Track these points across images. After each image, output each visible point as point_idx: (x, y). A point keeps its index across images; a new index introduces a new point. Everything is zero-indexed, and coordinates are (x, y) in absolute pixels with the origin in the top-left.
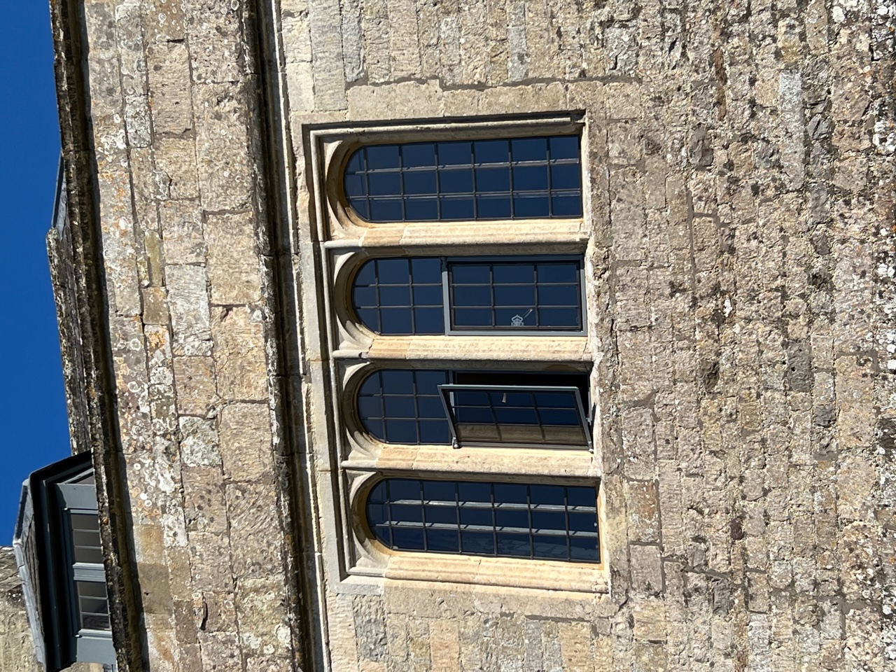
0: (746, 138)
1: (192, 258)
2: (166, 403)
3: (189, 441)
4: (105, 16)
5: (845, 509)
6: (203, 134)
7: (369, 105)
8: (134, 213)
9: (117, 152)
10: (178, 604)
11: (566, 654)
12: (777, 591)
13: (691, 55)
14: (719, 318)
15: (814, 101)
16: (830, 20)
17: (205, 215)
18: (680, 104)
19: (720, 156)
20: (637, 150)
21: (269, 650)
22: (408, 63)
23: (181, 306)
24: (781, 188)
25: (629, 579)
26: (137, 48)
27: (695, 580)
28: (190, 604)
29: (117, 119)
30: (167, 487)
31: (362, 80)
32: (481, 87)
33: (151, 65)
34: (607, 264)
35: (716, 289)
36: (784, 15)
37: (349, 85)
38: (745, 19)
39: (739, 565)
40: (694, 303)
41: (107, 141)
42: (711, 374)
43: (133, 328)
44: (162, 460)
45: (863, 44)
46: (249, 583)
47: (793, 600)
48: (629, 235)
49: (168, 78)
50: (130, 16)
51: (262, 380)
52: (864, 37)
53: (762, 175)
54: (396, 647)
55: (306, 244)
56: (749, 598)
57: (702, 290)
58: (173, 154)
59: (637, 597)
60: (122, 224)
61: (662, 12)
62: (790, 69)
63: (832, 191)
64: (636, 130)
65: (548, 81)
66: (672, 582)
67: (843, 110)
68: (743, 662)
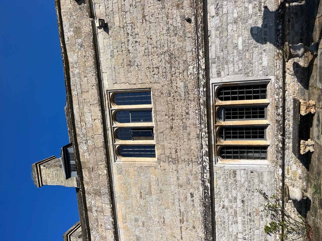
0: (176, 92)
1: (89, 112)
2: (84, 135)
3: (89, 141)
4: (73, 73)
5: (192, 148)
6: (90, 92)
7: (117, 87)
8: (79, 105)
9: (76, 95)
10: (88, 167)
11: (151, 172)
12: (183, 160)
13: (167, 79)
14: (173, 119)
15: (186, 86)
16: (188, 74)
17: (91, 105)
18: (166, 87)
19: (172, 95)
20: (160, 94)
21: (103, 174)
22: (123, 80)
23: (87, 119)
24: (181, 99)
25: (160, 160)
26: (79, 78)
27: (170, 159)
28: (90, 167)
29: (76, 89)
30: (86, 149)
31: (116, 83)
32: (135, 84)
33: (81, 81)
34: (155, 111)
35: (172, 115)
36: (181, 73)
37: (114, 84)
38: (175, 74)
39: (177, 157)
40: (169, 117)
41: (74, 93)
42: (172, 128)
43: (79, 123)
44: (84, 144)
45: (193, 78)
46: (99, 164)
47: (185, 162)
48: (159, 107)
49: (84, 83)
50: (77, 73)
51: (101, 131)
52: (193, 77)
53: (178, 98)
54: (124, 173)
55: (107, 109)
56: (178, 162)
57: (170, 115)
58: (85, 95)
59: (161, 163)
60: (77, 106)
61: (163, 73)
62: (182, 81)
63: (189, 100)
64: (159, 91)
65: (145, 83)
66: (167, 160)
67: (190, 88)
68: (178, 172)
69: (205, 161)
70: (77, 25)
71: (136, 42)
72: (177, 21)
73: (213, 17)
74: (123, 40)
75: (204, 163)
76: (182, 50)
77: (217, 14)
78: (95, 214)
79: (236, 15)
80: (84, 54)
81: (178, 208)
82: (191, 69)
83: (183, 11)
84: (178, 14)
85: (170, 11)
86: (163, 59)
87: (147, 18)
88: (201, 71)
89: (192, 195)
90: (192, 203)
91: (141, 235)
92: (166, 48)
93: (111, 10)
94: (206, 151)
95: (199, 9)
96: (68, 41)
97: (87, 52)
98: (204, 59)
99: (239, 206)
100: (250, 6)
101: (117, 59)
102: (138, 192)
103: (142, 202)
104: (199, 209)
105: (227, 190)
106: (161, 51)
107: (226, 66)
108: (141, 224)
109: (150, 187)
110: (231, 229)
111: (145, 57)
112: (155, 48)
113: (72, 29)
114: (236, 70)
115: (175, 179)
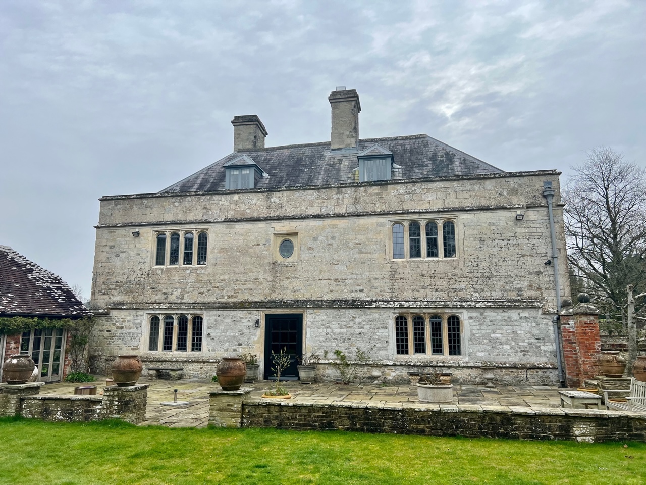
0: (456, 281)
1: (437, 197)
2: (414, 191)
3: (408, 196)
4: (475, 184)
5: (405, 293)
6: (456, 200)
7: (461, 227)
8: (444, 188)
9: (454, 185)
10: (382, 193)
11: (380, 254)
12: (393, 284)
13: (467, 274)
14: (431, 277)
15: (461, 290)
16: (472, 292)
17: (444, 200)
18: (461, 272)
19: (453, 277)
20: (454, 266)
21: (376, 208)
22: (467, 233)
23: (430, 195)
24: (449, 285)
25: (392, 263)
26: (470, 189)
27: (393, 273)
28: (382, 195)
29: (459, 186)
30: (401, 192)
31: (464, 226)
32: (463, 244)
33: (467, 192)
35: (435, 277)
36: (472, 286)
37: (464, 224)
38: (472, 281)
39: (396, 279)
40: (433, 274)
42: (423, 276)
43: (426, 187)
44: (405, 191)
45: (468, 296)
46: (386, 205)
47: (392, 286)
48: (442, 264)
49: (465, 194)
50: (475, 188)
51: (419, 209)
53: (451, 283)
54: (378, 228)
55: (440, 216)
56: (392, 280)
57: (435, 275)
59: (390, 265)
60: (442, 186)
61: (473, 270)
62: (465, 287)
63: (449, 292)
64: (457, 266)
65: (464, 254)
66: (393, 270)
67: (460, 293)
68: (383, 279)
69: (394, 303)
70: (520, 192)
71: (502, 247)
72: (518, 284)
73: (519, 315)
74: (504, 235)
75: (392, 303)
76: (493, 288)
77: (521, 318)
78: (335, 197)
79: (519, 332)
80: (492, 196)
81: (349, 277)
82: (475, 295)
83: (526, 290)
84: (524, 286)
85: (526, 279)
86: (485, 271)
87: (522, 259)
88: (474, 303)
89: (362, 291)
90: (354, 290)
91: (318, 242)
92: (495, 274)
93: (532, 225)
94: (404, 305)
95: (527, 304)
96: (505, 181)
97: (494, 200)
98: (484, 306)
99: (356, 330)
100: (525, 344)
101: (487, 229)
102: (361, 242)
103: (351, 244)
104: (350, 297)
105: (370, 321)
106: (492, 269)
107: (478, 323)
108: (329, 242)
109: (367, 253)
110: (334, 323)
111: (487, 255)
112: (495, 264)
113: (516, 186)
114: (474, 332)
115: (375, 276)
